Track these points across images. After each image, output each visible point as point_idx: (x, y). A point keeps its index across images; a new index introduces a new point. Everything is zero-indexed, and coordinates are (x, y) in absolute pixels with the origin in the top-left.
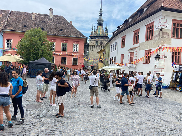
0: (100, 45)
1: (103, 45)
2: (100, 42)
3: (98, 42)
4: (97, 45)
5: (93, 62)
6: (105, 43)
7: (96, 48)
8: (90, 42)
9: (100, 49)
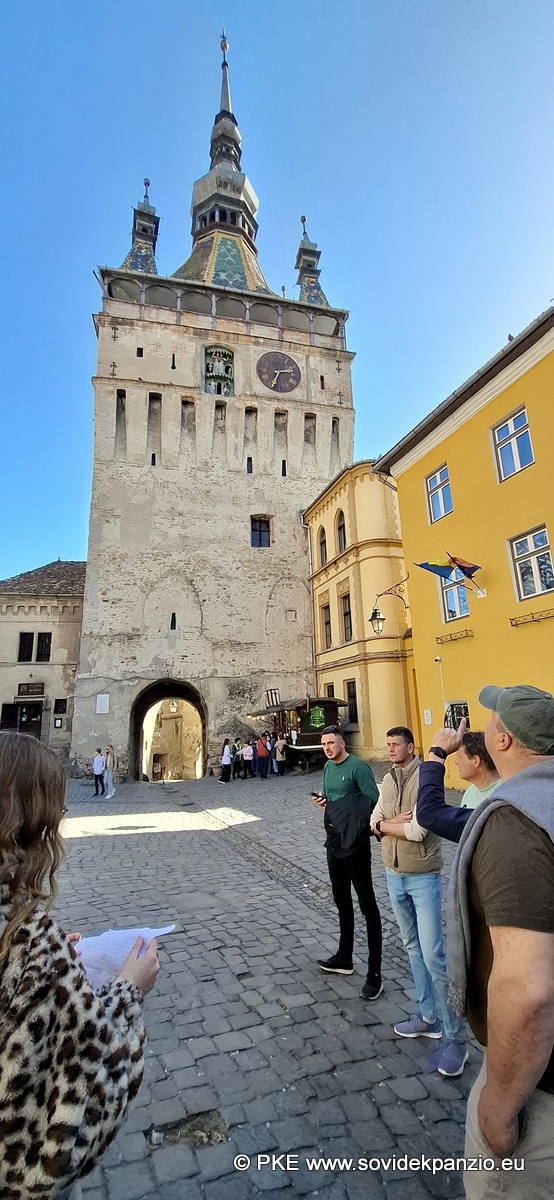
0: (260, 388)
1: (297, 393)
2: (255, 354)
3: (230, 357)
4: (219, 392)
5: (173, 626)
6: (322, 378)
7: (213, 425)
8: (115, 337)
9: (265, 439)
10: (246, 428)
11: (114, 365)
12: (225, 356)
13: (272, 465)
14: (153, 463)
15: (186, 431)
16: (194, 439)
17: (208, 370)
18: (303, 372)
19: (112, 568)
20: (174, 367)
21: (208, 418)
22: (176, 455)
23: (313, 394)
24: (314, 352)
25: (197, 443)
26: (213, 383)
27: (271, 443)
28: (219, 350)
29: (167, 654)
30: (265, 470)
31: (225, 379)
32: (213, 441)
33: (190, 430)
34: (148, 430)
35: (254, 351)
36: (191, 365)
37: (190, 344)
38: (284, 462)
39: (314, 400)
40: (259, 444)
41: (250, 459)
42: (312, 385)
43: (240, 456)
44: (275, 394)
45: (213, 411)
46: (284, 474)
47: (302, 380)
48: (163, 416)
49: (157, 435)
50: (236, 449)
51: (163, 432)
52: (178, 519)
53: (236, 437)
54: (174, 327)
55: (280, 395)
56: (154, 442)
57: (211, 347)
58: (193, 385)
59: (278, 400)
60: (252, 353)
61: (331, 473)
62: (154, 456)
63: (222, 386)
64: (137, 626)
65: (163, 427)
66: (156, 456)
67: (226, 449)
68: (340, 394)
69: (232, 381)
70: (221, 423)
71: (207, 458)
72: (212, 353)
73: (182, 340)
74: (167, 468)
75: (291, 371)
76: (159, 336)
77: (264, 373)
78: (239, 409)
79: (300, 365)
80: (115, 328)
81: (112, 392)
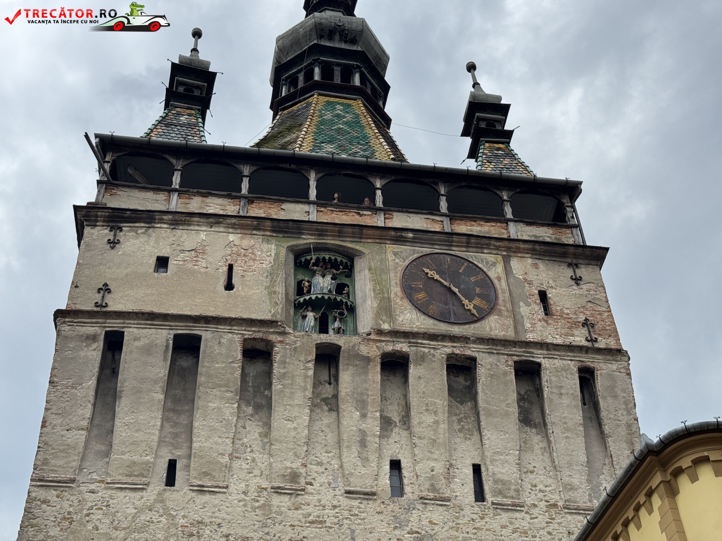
0: (411, 318)
1: (492, 326)
2: (397, 258)
3: (345, 267)
4: (323, 329)
6: (543, 296)
7: (309, 394)
8: (113, 243)
9: (429, 419)
10: (384, 399)
11: (106, 289)
12: (335, 265)
13: (449, 477)
14: (170, 481)
15: (250, 410)
16: (268, 425)
17: (300, 291)
18: (501, 286)
20: (229, 286)
21: (299, 380)
22: (225, 459)
23: (528, 325)
24: (518, 250)
25: (274, 434)
26: (311, 315)
27: (443, 426)
28: (322, 255)
30: (433, 488)
31: (337, 305)
32: (309, 426)
33: (258, 408)
34: (165, 409)
35: (395, 254)
36: (266, 282)
37: (265, 247)
38: (477, 469)
39: (531, 337)
40: (416, 429)
41: (396, 465)
42: (524, 310)
43: (373, 457)
44: (443, 328)
45: (311, 365)
46: (480, 496)
47: (500, 302)
48: (201, 379)
49: (183, 419)
50: (363, 443)
51: (198, 415)
53: (364, 416)
54: (233, 221)
55: (456, 330)
56: (176, 435)
57: (307, 251)
58: (267, 316)
59: (453, 338)
60: (390, 257)
61: (594, 490)
62: (172, 465)
63: (330, 319)
65: (199, 403)
66: (179, 466)
67: (339, 443)
68: (586, 323)
69: (352, 310)
70: (327, 391)
71: (297, 465)
72: (308, 262)
73: (248, 242)
74: (201, 490)
75: (477, 283)
76: (203, 236)
77: (419, 290)
78: (367, 360)
79: (492, 274)
80: (115, 228)
81: (94, 338)
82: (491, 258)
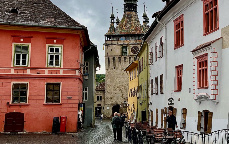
4: (125, 55)
5: (118, 96)
8: (107, 48)
11: (107, 53)
12: (126, 48)
14: (115, 69)
17: (123, 50)
19: (109, 87)
20: (117, 52)
22: (118, 67)
25: (121, 65)
29: (117, 101)
32: (124, 64)
33: (120, 63)
34: (113, 63)
36: (120, 51)
44: (134, 54)
45: (124, 59)
48: (116, 61)
51: (116, 64)
52: (119, 79)
53: (128, 63)
54: (117, 45)
57: (123, 47)
58: (120, 55)
59: (135, 56)
60: (130, 47)
64: (113, 96)
67: (126, 65)
69: (127, 53)
71: (123, 67)
73: (118, 47)
74: (117, 70)
75: (137, 49)
76: (114, 46)
77: (132, 51)
78: (128, 58)
79: (139, 48)
80: (107, 46)
81: (107, 58)
82: (139, 45)
